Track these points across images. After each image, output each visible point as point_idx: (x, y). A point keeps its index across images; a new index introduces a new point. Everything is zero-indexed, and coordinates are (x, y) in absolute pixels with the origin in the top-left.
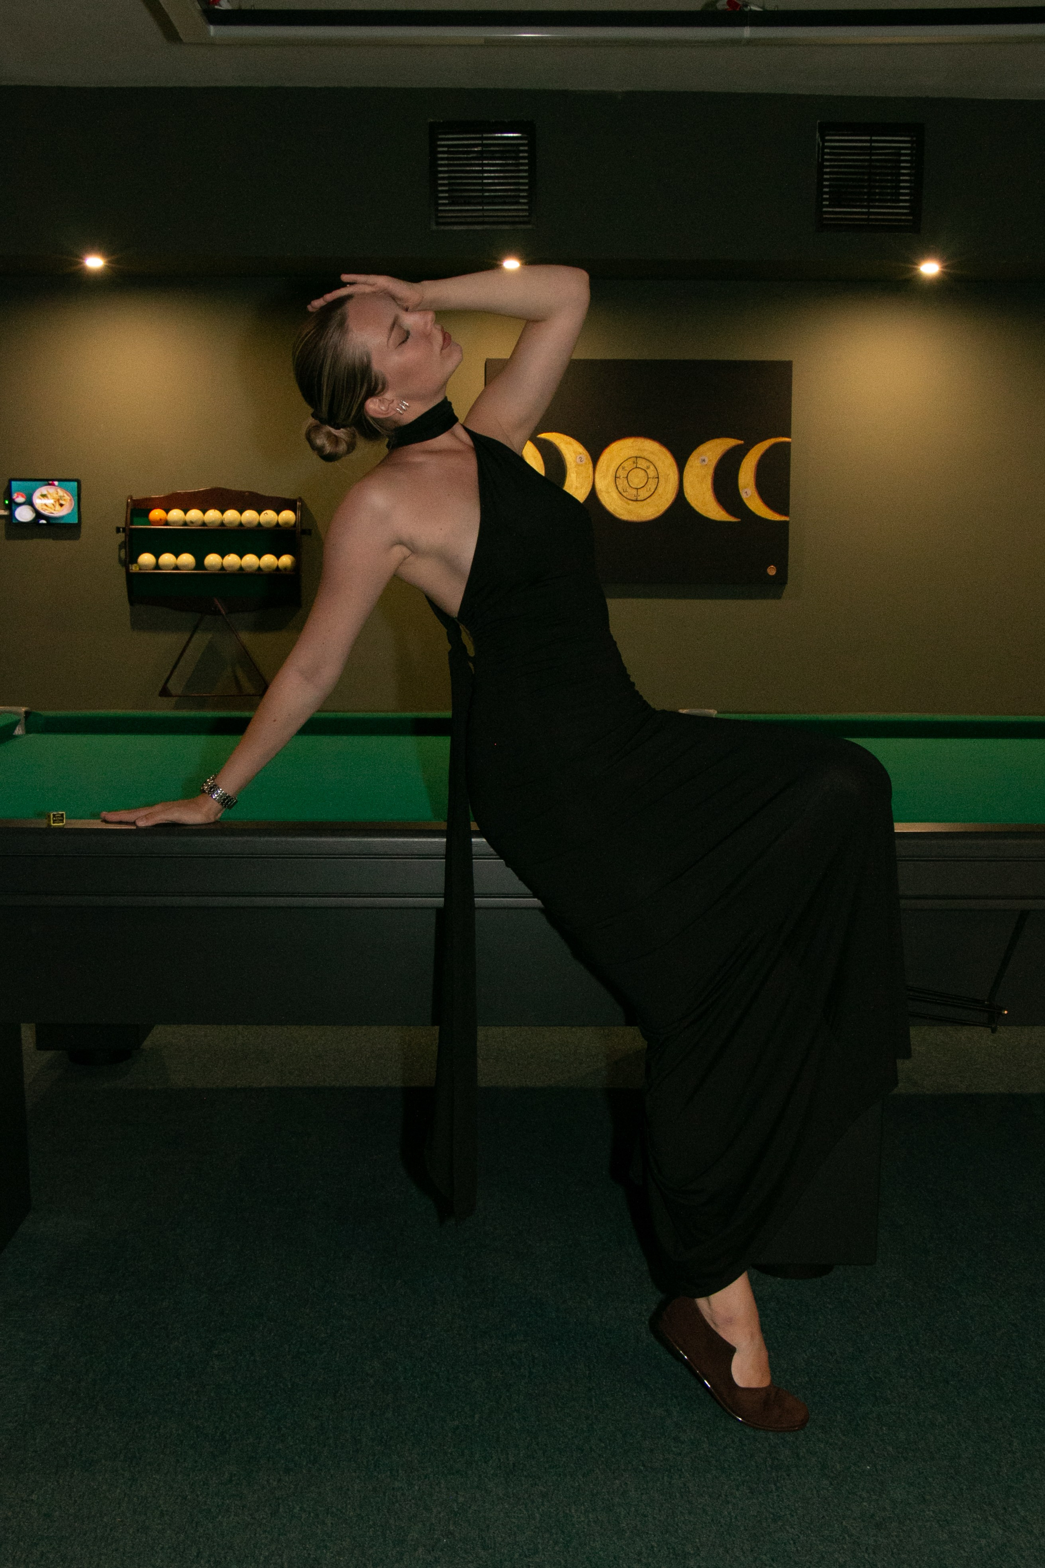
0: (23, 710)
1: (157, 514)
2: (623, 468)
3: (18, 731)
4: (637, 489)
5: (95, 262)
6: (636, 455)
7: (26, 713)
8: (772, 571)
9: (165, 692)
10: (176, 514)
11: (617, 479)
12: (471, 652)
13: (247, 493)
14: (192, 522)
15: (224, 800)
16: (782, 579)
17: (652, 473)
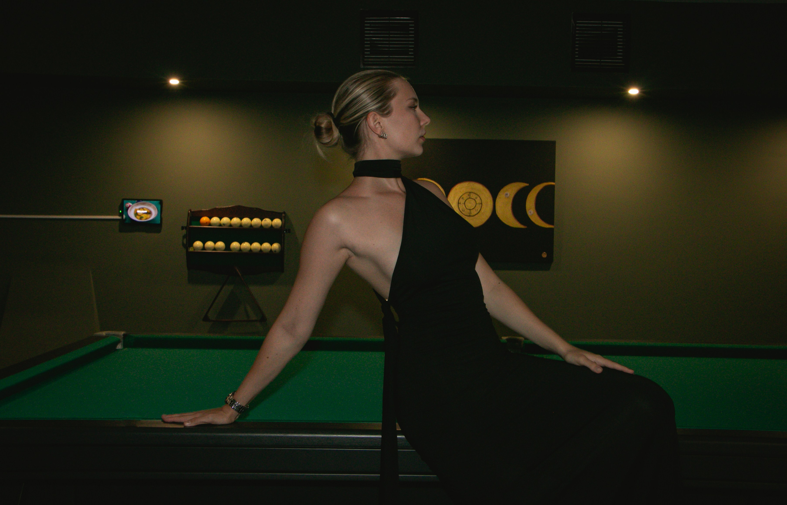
0: (122, 333)
1: (205, 219)
2: (463, 198)
3: (119, 347)
4: (470, 210)
5: (174, 82)
6: (470, 191)
7: (124, 335)
8: (544, 255)
9: (206, 319)
10: (215, 220)
11: (459, 205)
12: (397, 318)
13: (255, 209)
14: (224, 225)
15: (240, 409)
16: (550, 259)
17: (478, 201)
